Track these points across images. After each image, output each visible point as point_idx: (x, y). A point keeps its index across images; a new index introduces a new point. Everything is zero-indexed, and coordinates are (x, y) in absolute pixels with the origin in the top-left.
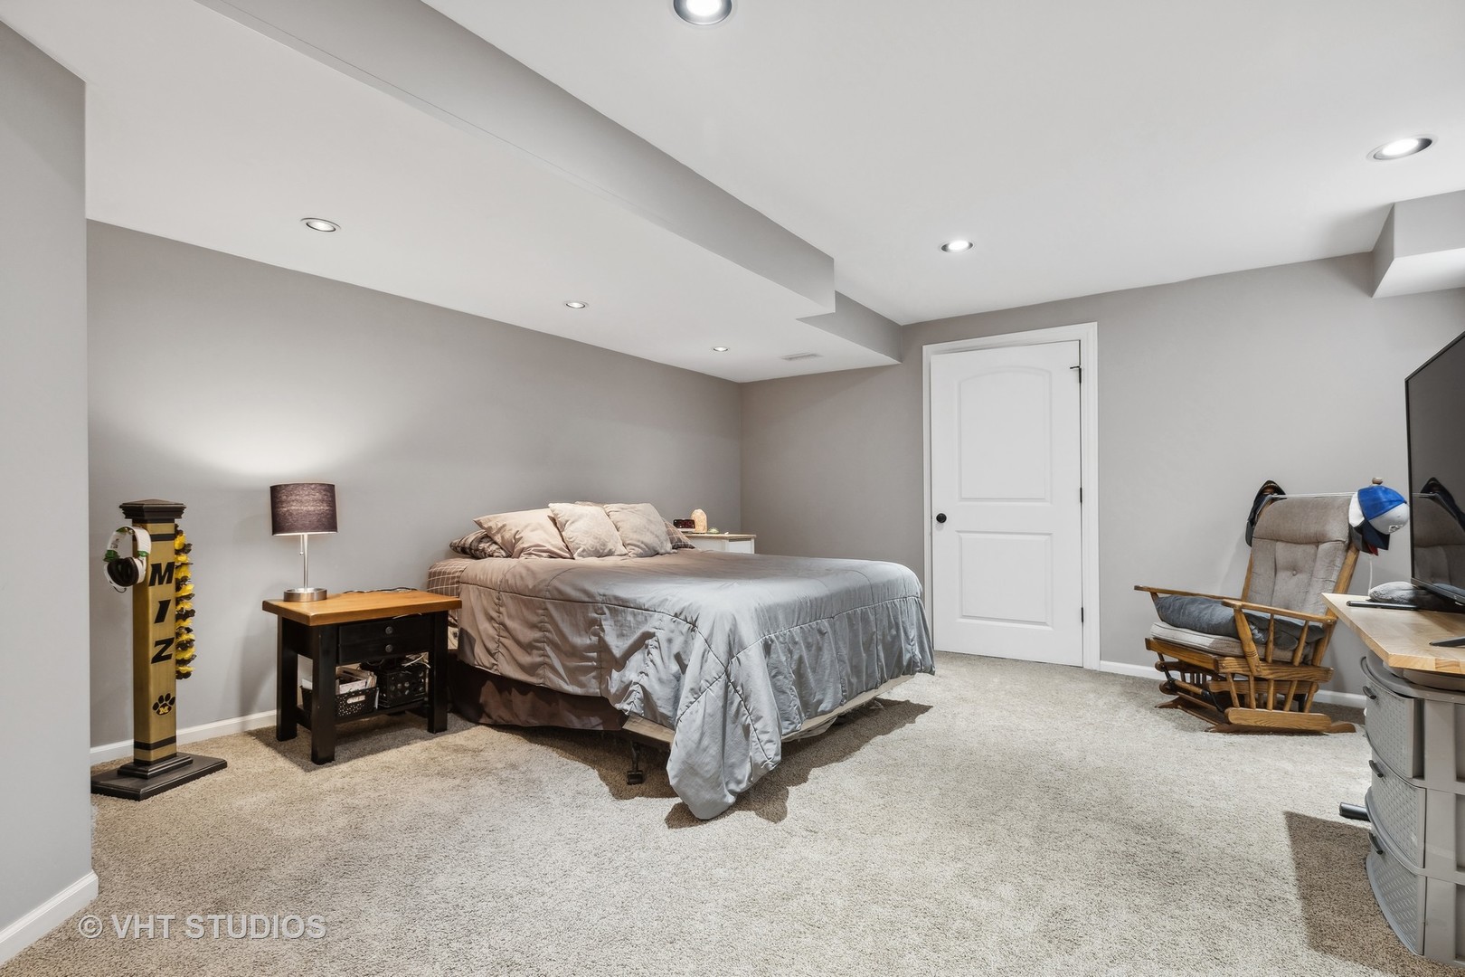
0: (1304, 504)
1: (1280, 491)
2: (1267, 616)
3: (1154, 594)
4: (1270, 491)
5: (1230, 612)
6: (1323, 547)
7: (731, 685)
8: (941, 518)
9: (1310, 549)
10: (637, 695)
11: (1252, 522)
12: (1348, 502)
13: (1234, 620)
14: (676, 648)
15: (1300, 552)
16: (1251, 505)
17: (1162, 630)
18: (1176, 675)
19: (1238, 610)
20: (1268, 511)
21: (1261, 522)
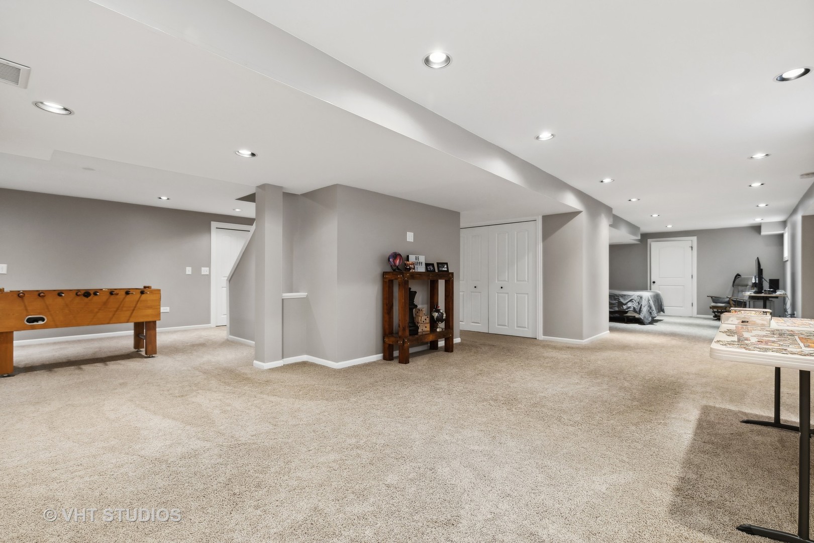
0: (744, 278)
1: (740, 276)
2: (742, 301)
3: (712, 297)
4: (738, 276)
5: (728, 299)
6: (748, 287)
7: (650, 307)
8: (654, 282)
9: (745, 287)
10: (632, 308)
11: (734, 282)
12: (752, 278)
13: (729, 300)
14: (638, 301)
15: (743, 288)
16: (734, 279)
17: (713, 304)
18: (716, 313)
19: (730, 298)
20: (737, 280)
21: (736, 282)
